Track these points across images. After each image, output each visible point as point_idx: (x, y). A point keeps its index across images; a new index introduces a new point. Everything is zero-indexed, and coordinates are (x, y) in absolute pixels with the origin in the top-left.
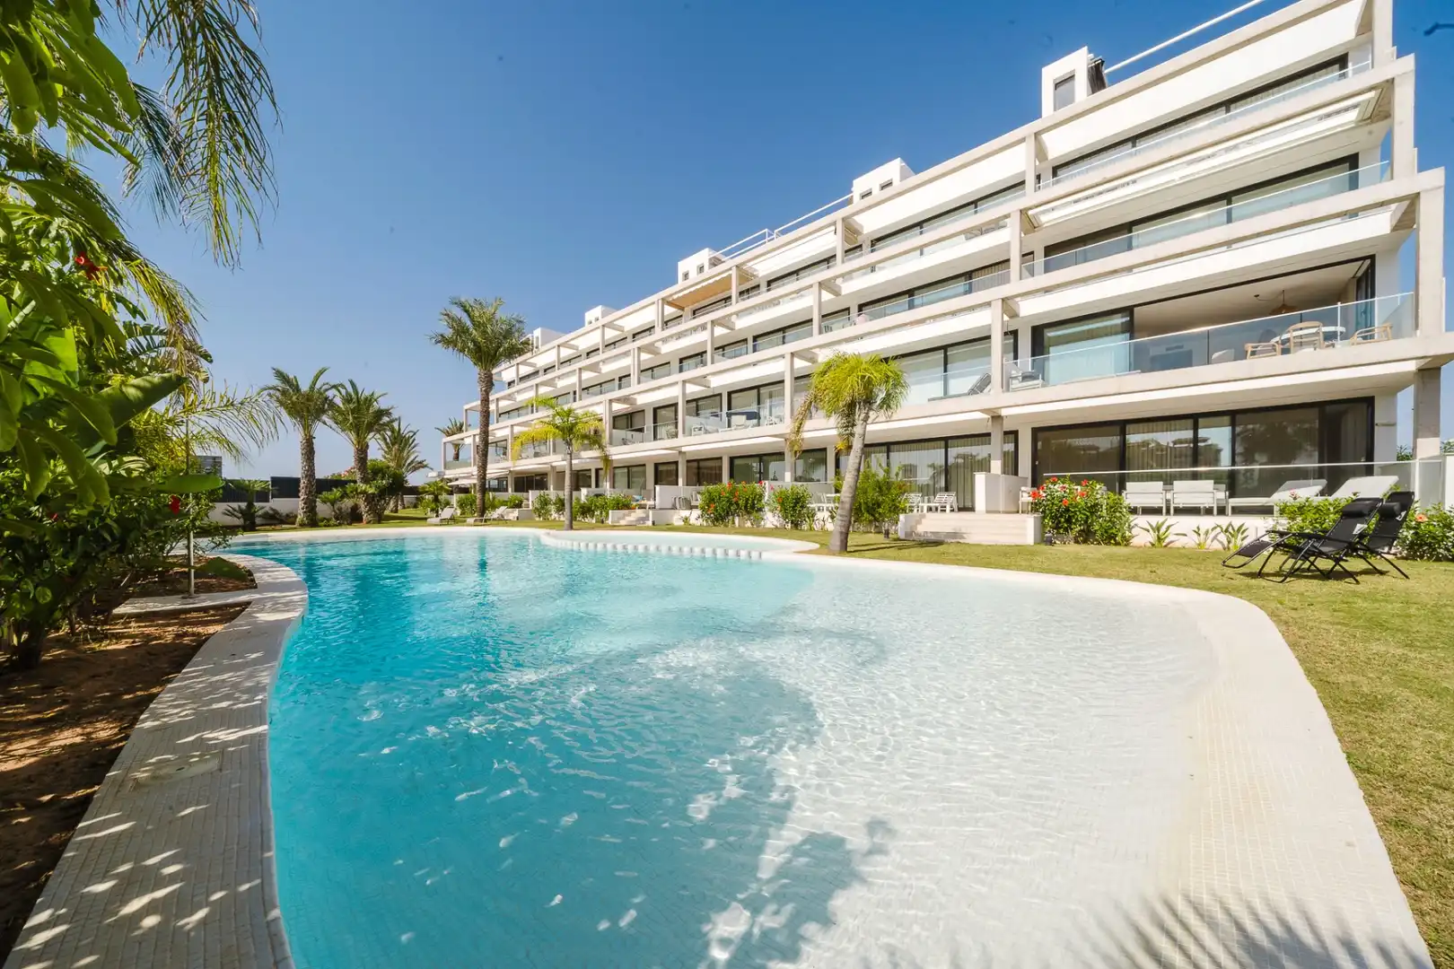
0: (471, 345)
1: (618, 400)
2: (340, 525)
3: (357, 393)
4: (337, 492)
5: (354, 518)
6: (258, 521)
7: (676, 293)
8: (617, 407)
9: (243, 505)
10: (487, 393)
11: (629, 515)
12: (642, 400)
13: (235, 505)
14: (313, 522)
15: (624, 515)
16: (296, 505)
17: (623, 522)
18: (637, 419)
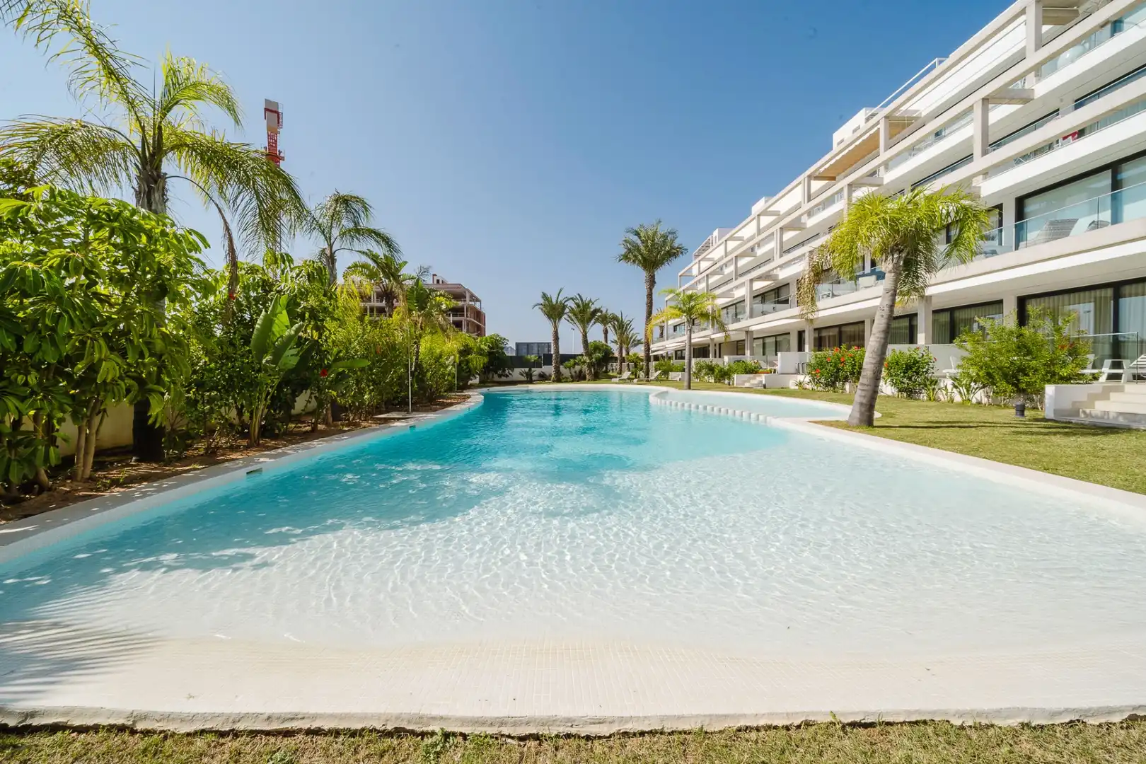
0: (640, 257)
1: (760, 278)
2: (573, 381)
3: (582, 300)
4: (572, 361)
5: (580, 377)
6: (534, 378)
7: (823, 165)
8: (758, 285)
9: (527, 370)
10: (651, 289)
11: (754, 378)
12: (783, 275)
13: (523, 369)
14: (559, 379)
15: (750, 379)
16: (549, 370)
17: (747, 385)
18: (783, 291)
